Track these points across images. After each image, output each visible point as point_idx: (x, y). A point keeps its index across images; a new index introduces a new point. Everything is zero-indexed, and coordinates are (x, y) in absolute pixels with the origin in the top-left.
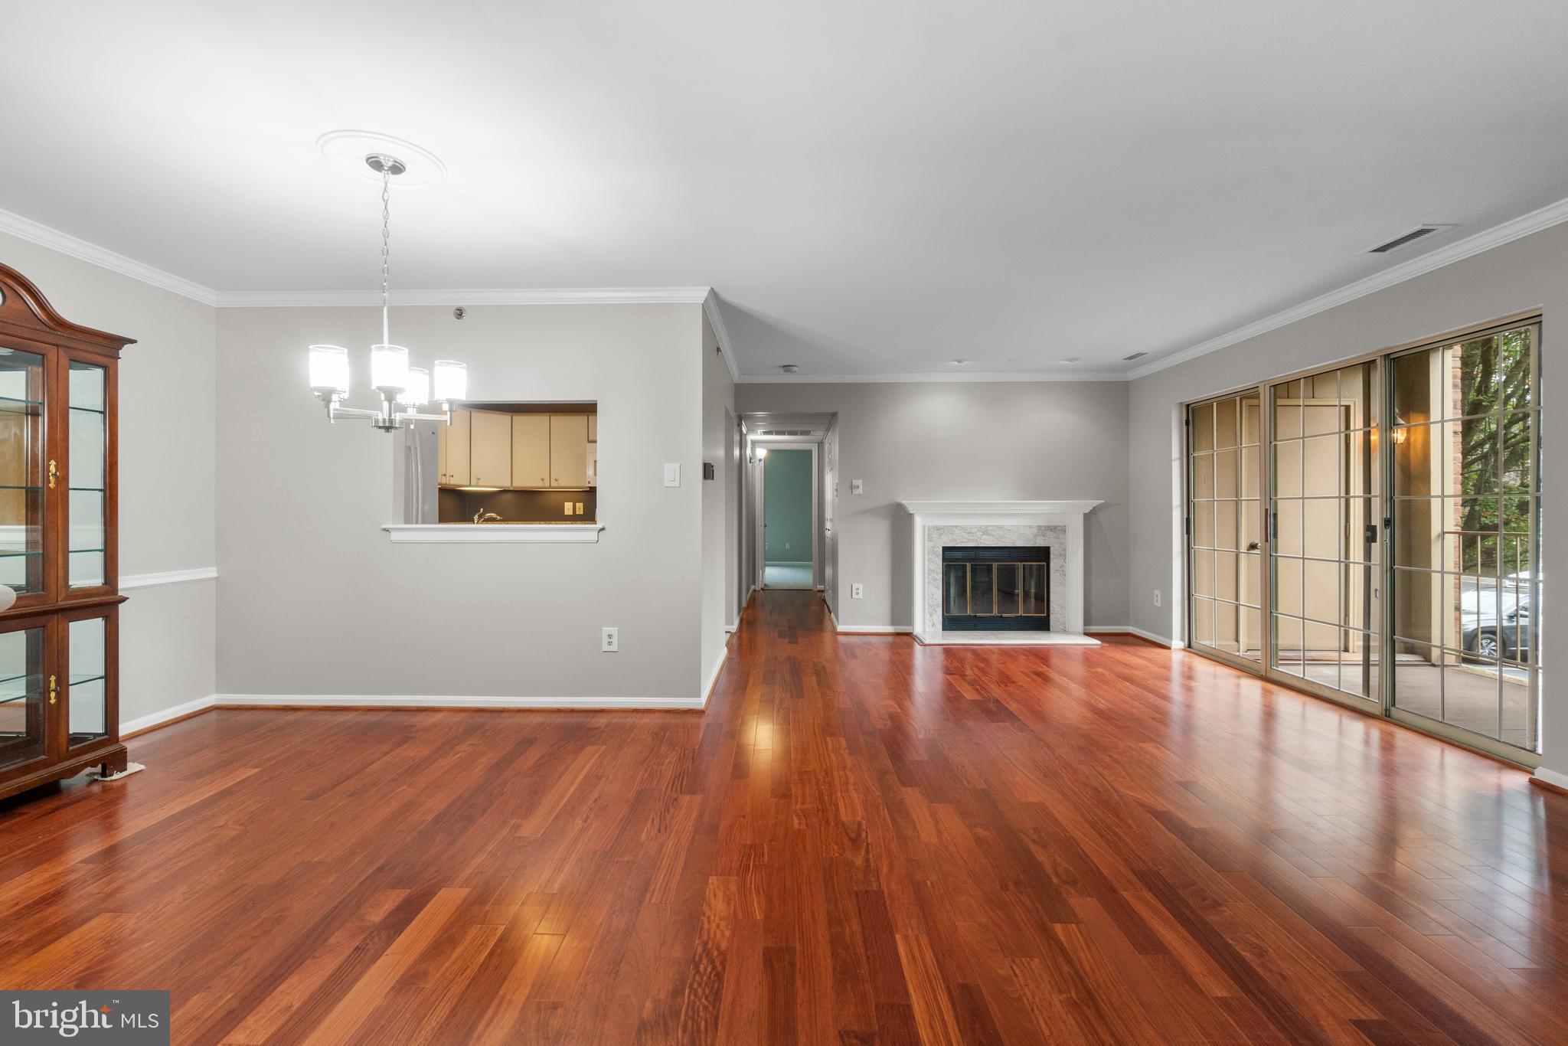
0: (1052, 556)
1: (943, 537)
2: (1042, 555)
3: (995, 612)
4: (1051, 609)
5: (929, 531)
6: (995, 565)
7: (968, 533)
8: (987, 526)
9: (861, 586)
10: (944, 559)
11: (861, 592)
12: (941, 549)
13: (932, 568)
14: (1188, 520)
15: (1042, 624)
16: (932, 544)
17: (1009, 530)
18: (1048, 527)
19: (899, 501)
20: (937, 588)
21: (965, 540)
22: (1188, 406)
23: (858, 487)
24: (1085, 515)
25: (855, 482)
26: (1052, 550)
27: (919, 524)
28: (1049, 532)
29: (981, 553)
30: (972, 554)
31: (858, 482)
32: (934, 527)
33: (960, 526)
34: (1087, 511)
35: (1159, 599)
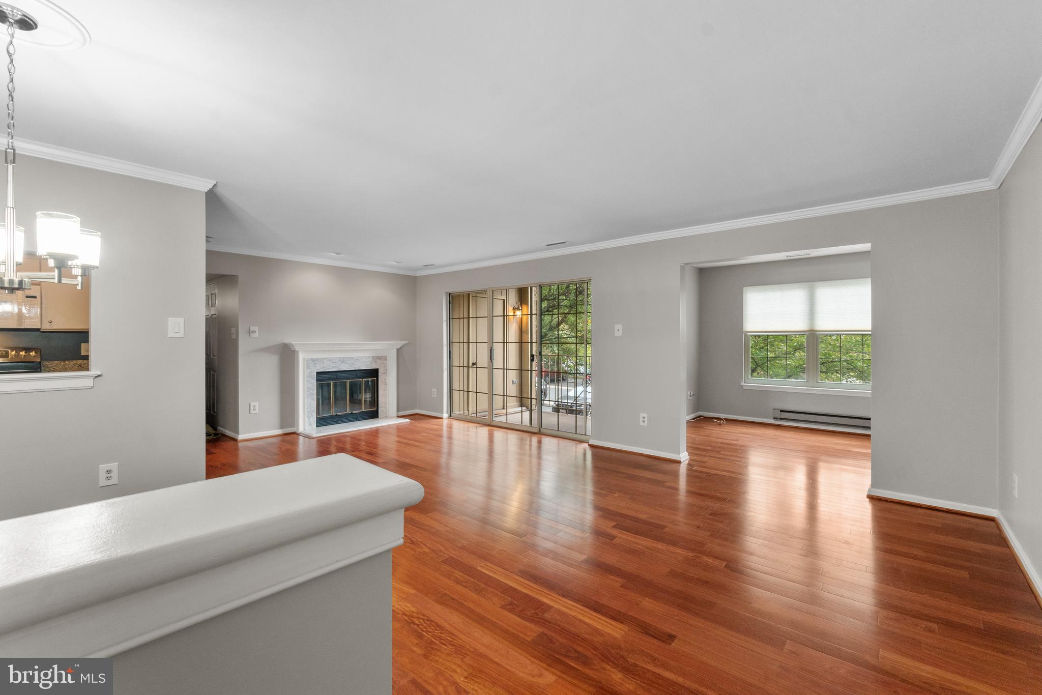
0: (380, 374)
1: (316, 365)
2: (374, 373)
3: (348, 411)
4: (379, 405)
5: (307, 361)
6: (348, 381)
7: (333, 362)
8: (344, 358)
9: (257, 404)
10: (317, 380)
11: (257, 408)
12: (316, 374)
13: (309, 387)
14: (450, 352)
15: (374, 415)
16: (310, 371)
17: (358, 360)
18: (378, 357)
19: (286, 341)
20: (313, 399)
21: (331, 367)
22: (450, 294)
23: (255, 332)
24: (397, 349)
25: (252, 328)
26: (380, 371)
27: (302, 357)
28: (378, 360)
29: (339, 374)
30: (334, 375)
31: (256, 329)
32: (311, 359)
33: (328, 358)
34: (398, 347)
35: (435, 393)
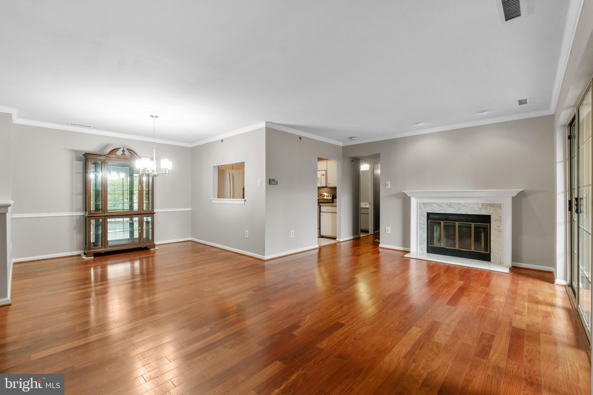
0: (492, 221)
1: (427, 208)
2: (487, 219)
3: (458, 247)
4: (491, 250)
5: (419, 204)
6: (456, 224)
7: (440, 206)
8: (451, 203)
9: (389, 228)
10: (428, 219)
11: (389, 231)
12: (426, 214)
13: (421, 223)
14: (571, 201)
15: (486, 257)
16: (421, 211)
17: (464, 205)
18: (489, 204)
20: (424, 232)
22: (571, 126)
23: (388, 185)
24: (513, 198)
25: (387, 183)
26: (492, 217)
27: (414, 202)
28: (489, 208)
29: (449, 217)
30: (444, 217)
31: (389, 183)
32: (422, 203)
34: (514, 196)
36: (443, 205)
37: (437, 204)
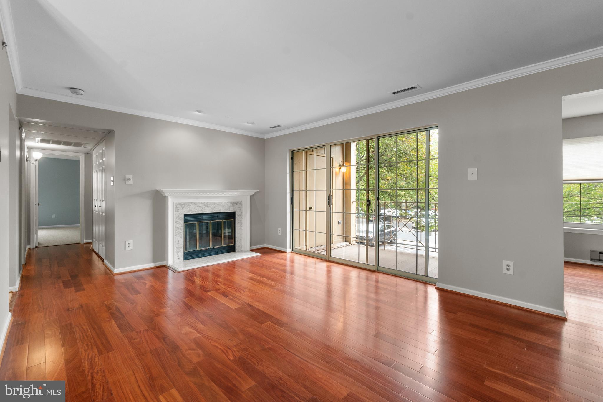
0: (236, 216)
1: (184, 209)
2: (232, 215)
3: (211, 246)
4: (236, 241)
5: (176, 205)
6: (211, 223)
7: (198, 206)
8: (207, 203)
9: (131, 242)
10: (185, 221)
11: (132, 245)
12: (183, 216)
13: (178, 227)
14: (292, 198)
15: (232, 249)
16: (178, 213)
17: (218, 204)
18: (235, 202)
19: (158, 189)
20: (181, 237)
21: (196, 210)
22: (292, 151)
23: (130, 179)
24: (250, 196)
25: (128, 176)
26: (236, 213)
27: (171, 202)
28: (235, 205)
29: (204, 217)
30: (199, 217)
31: (130, 177)
32: (179, 204)
33: (194, 203)
34: (251, 195)
35: (280, 232)
36: (201, 205)
37: (195, 204)
